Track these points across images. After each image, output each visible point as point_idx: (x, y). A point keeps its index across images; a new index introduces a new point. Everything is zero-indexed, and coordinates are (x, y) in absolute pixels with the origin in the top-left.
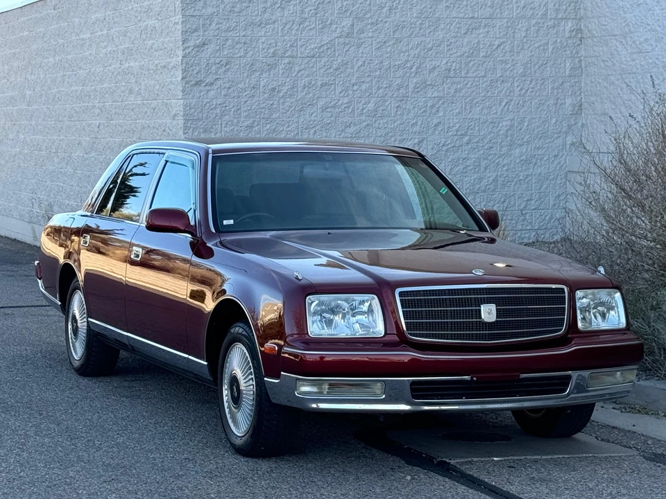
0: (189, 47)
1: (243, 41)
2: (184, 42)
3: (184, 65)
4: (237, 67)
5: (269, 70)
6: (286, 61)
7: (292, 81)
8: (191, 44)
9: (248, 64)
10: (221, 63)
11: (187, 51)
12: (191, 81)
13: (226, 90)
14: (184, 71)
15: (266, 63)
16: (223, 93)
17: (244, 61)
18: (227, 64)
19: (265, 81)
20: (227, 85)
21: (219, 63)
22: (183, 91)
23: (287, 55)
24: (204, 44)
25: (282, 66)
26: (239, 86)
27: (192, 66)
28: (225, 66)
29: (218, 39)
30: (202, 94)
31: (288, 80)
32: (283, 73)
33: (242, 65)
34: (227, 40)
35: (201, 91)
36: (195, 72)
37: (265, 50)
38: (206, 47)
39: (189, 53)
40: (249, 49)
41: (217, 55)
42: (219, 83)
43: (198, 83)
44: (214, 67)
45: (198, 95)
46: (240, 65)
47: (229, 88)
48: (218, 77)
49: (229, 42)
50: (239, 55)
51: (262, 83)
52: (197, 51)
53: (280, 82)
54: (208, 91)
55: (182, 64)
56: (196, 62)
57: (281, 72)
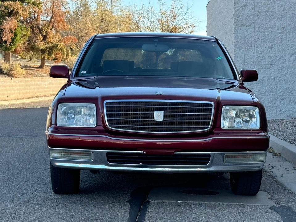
0: (238, 7)
1: (267, 3)
2: (235, 4)
3: (235, 16)
4: (264, 16)
5: (281, 18)
6: (291, 13)
7: (294, 24)
8: (239, 5)
9: (270, 15)
10: (255, 15)
11: (237, 9)
12: (239, 24)
13: (257, 28)
14: (235, 19)
15: (280, 14)
16: (256, 30)
17: (268, 13)
18: (258, 15)
19: (279, 24)
20: (258, 26)
21: (254, 15)
22: (234, 29)
23: (291, 10)
24: (246, 5)
25: (289, 16)
26: (265, 26)
27: (239, 17)
28: (257, 16)
29: (253, 3)
30: (244, 31)
31: (292, 23)
32: (289, 19)
33: (266, 16)
34: (258, 3)
35: (244, 29)
36: (241, 19)
37: (279, 8)
38: (247, 7)
39: (238, 10)
40: (271, 7)
41: (253, 10)
42: (253, 25)
43: (242, 25)
44: (251, 17)
45: (242, 31)
46: (265, 15)
47: (259, 28)
48: (253, 22)
49: (260, 4)
50: (265, 10)
51: (277, 25)
52: (242, 9)
53: (287, 24)
54: (248, 29)
55: (234, 15)
56: (241, 14)
57: (288, 19)
